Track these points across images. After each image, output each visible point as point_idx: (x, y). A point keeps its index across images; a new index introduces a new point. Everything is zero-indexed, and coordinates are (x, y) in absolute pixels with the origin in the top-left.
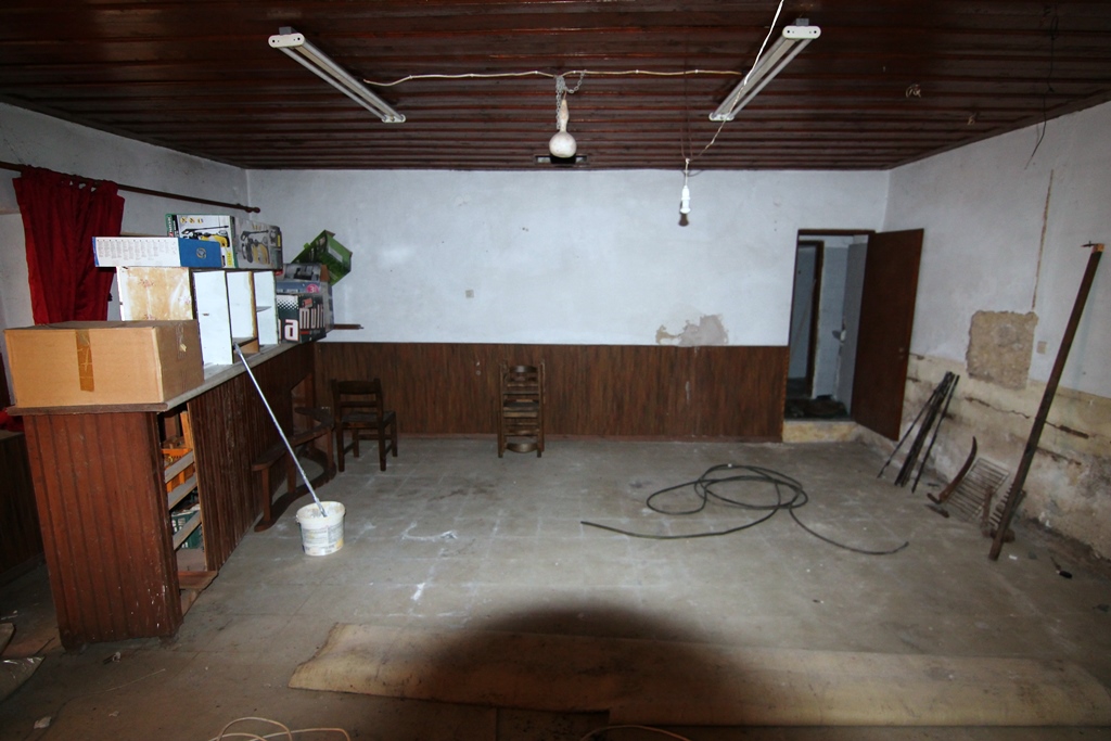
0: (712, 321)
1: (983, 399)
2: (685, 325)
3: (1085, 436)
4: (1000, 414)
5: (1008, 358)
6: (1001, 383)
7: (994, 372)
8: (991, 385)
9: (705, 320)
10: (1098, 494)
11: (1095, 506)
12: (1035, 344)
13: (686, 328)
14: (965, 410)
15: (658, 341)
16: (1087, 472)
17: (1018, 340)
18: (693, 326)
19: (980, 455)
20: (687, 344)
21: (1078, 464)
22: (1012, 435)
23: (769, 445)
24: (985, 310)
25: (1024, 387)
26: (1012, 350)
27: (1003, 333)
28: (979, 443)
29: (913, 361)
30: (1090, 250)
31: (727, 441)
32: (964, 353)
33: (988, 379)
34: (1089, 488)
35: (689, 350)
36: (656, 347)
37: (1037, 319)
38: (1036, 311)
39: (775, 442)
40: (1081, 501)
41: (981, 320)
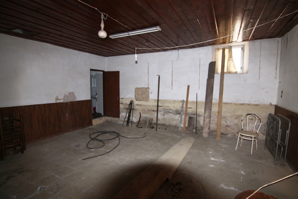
0: (72, 94)
1: (141, 104)
2: (64, 95)
3: (162, 106)
4: (145, 106)
5: (144, 96)
6: (143, 101)
7: (141, 99)
8: (142, 101)
9: (70, 93)
10: (165, 115)
11: (165, 117)
12: (150, 93)
13: (64, 97)
14: (136, 107)
15: (56, 101)
16: (163, 112)
17: (146, 92)
18: (66, 95)
19: (141, 115)
20: (65, 102)
21: (161, 111)
22: (148, 110)
23: (90, 127)
24: (138, 87)
25: (149, 100)
26: (145, 94)
27: (142, 91)
28: (141, 113)
29: (121, 100)
30: (158, 76)
31: (80, 129)
32: (134, 96)
33: (141, 100)
34: (164, 115)
35: (67, 103)
36: (56, 103)
37: (149, 88)
38: (149, 87)
39: (91, 126)
40: (163, 117)
41: (137, 90)
